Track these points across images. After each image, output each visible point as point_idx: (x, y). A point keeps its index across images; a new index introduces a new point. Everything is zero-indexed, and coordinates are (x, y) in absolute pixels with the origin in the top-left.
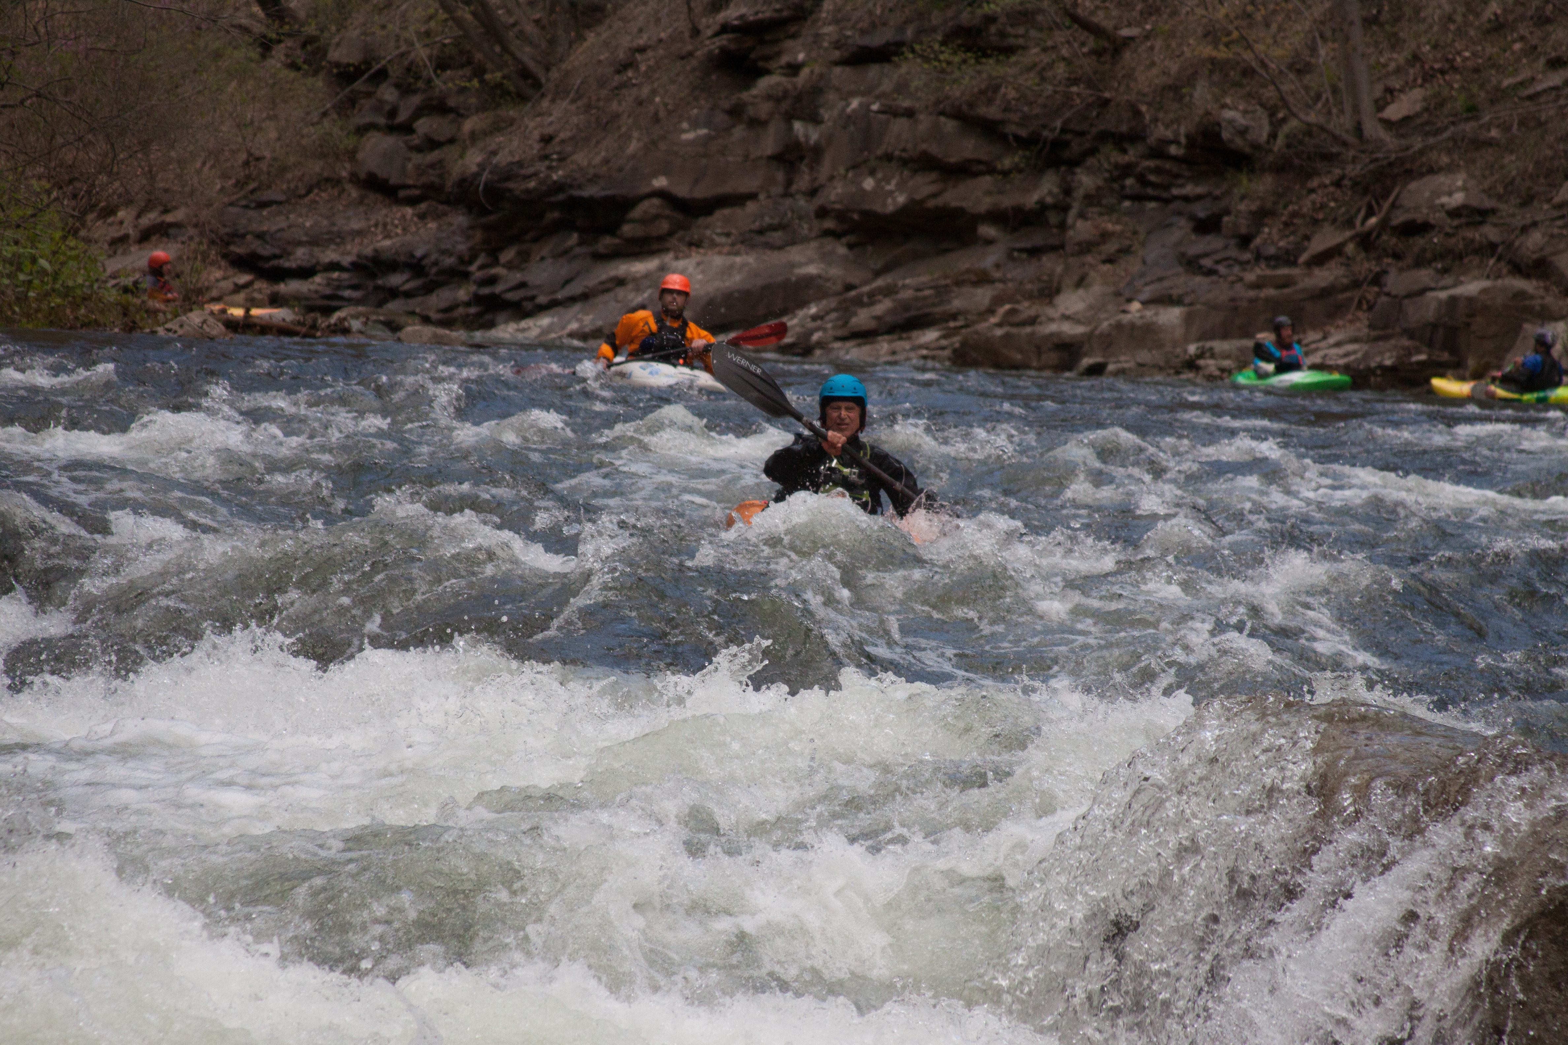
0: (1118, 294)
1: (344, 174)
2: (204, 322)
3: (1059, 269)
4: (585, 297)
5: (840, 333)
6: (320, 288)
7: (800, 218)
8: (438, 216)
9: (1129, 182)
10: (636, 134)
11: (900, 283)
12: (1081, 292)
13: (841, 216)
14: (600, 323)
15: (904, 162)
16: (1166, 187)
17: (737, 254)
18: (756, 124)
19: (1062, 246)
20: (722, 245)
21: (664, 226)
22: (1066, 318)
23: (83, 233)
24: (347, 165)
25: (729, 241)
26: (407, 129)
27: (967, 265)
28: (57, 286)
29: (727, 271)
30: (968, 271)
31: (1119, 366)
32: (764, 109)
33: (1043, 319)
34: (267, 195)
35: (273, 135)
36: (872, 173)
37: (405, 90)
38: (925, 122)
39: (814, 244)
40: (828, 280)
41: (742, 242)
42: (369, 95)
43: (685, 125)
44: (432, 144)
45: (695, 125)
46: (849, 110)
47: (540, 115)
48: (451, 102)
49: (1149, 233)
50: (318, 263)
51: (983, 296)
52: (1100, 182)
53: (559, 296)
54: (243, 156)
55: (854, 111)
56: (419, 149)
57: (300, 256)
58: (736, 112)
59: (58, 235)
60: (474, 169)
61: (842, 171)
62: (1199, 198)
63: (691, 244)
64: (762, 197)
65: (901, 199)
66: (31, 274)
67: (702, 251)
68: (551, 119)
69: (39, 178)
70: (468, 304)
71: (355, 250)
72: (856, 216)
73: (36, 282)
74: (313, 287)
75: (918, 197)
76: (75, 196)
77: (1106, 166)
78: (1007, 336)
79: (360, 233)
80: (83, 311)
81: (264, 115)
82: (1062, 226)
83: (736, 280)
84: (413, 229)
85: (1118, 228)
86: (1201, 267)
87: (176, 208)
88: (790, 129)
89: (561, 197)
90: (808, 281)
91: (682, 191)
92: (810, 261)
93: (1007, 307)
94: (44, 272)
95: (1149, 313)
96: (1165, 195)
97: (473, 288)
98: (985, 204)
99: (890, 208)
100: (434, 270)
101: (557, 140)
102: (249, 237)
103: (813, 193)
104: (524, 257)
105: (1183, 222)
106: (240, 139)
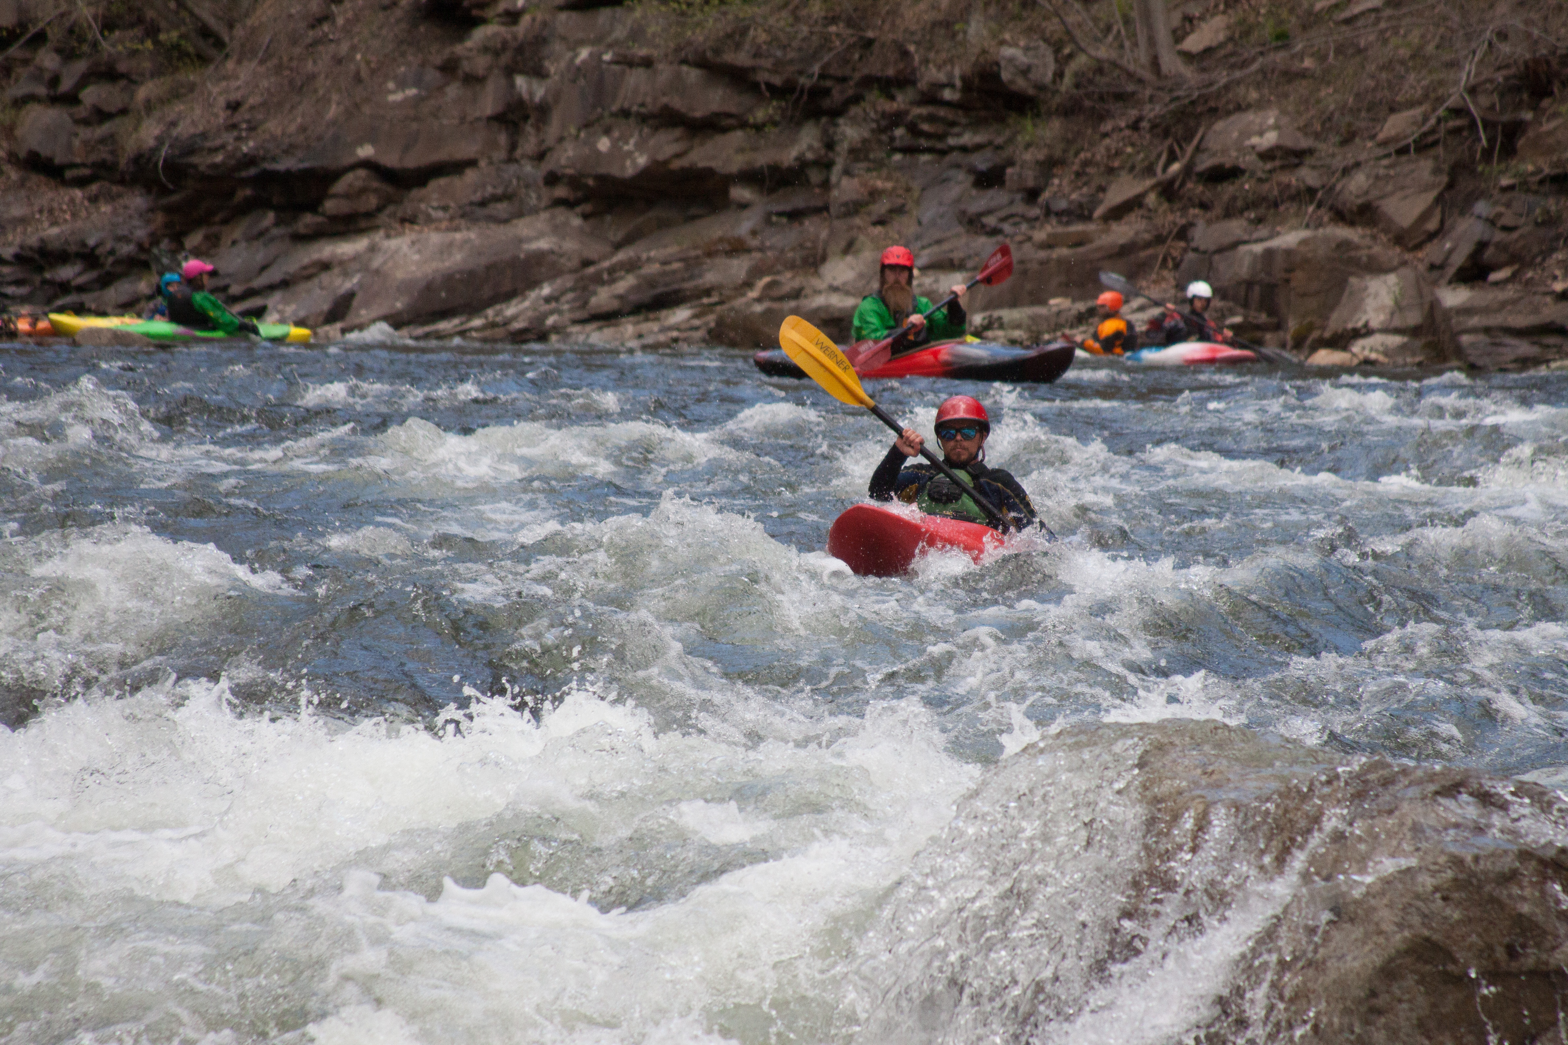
1: (3, 154)
3: (824, 234)
4: (285, 284)
5: (578, 315)
7: (527, 186)
8: (112, 198)
9: (899, 132)
10: (335, 97)
11: (644, 256)
12: (850, 259)
13: (574, 182)
15: (643, 119)
16: (941, 137)
17: (457, 229)
18: (473, 80)
19: (826, 208)
20: (439, 220)
21: (372, 201)
22: (834, 289)
24: (5, 144)
25: (447, 215)
26: (71, 99)
27: (719, 233)
29: (447, 249)
30: (720, 240)
32: (481, 63)
33: (808, 291)
36: (607, 131)
37: (69, 55)
38: (665, 72)
39: (544, 215)
40: (562, 255)
41: (463, 216)
42: (26, 62)
43: (391, 85)
44: (101, 116)
45: (402, 84)
46: (578, 61)
47: (224, 78)
48: (122, 67)
49: (924, 189)
51: (739, 267)
52: (866, 134)
53: (255, 283)
55: (584, 62)
56: (86, 122)
58: (449, 68)
60: (151, 143)
61: (573, 131)
62: (978, 147)
63: (403, 221)
64: (483, 163)
65: (642, 160)
67: (416, 227)
68: (238, 83)
71: (18, 241)
72: (591, 182)
75: (660, 157)
77: (872, 115)
78: (768, 312)
79: (23, 221)
82: (826, 185)
83: (457, 259)
84: (84, 214)
85: (889, 185)
86: (983, 226)
88: (512, 85)
89: (252, 171)
90: (539, 257)
91: (391, 160)
92: (540, 235)
93: (767, 279)
96: (939, 146)
98: (736, 163)
99: (629, 171)
100: (110, 260)
101: (246, 107)
103: (540, 156)
104: (213, 242)
105: (961, 176)
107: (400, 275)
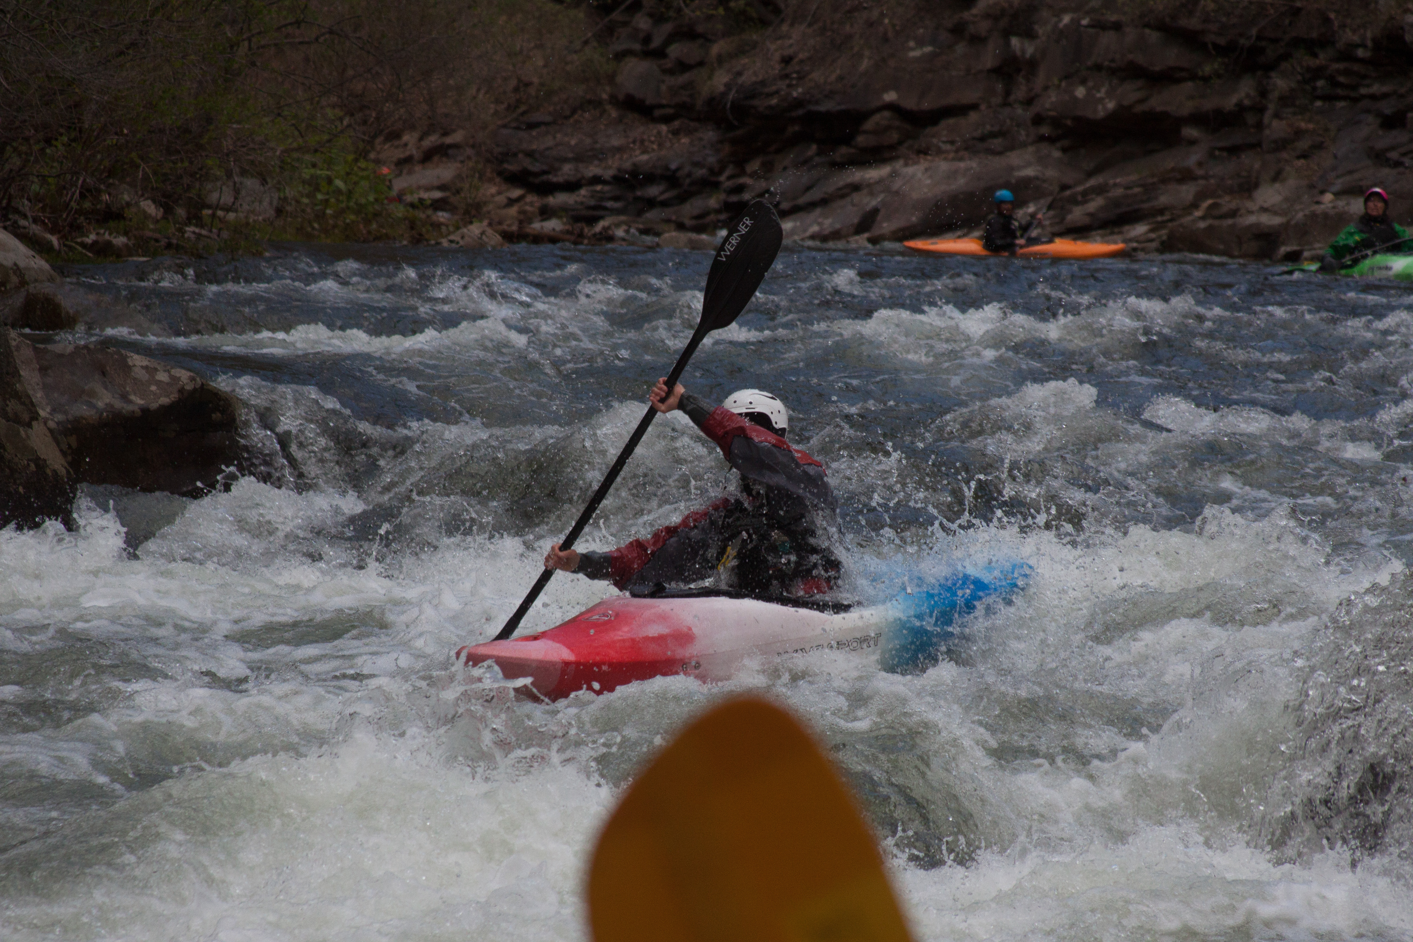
0: (1312, 186)
1: (605, 96)
2: (483, 233)
3: (1257, 165)
4: (824, 202)
5: (1056, 229)
6: (584, 200)
7: (1018, 125)
8: (690, 132)
9: (1320, 83)
10: (867, 53)
11: (1111, 182)
12: (1277, 185)
13: (1056, 122)
14: (838, 226)
15: (1113, 72)
16: (1354, 87)
17: (961, 159)
18: (977, 40)
19: (1258, 145)
20: (947, 152)
21: (894, 136)
22: (1264, 210)
23: (372, 155)
24: (608, 88)
25: (954, 148)
26: (660, 54)
27: (1172, 165)
28: (351, 204)
29: (953, 175)
30: (1173, 170)
31: (1313, 252)
32: (983, 27)
33: (1243, 211)
34: (536, 117)
35: (541, 63)
36: (1083, 82)
37: (659, 19)
38: (1131, 34)
39: (1031, 149)
40: (1044, 181)
41: (966, 149)
42: (625, 24)
43: (912, 44)
44: (683, 67)
45: (921, 43)
46: (1061, 25)
47: (780, 38)
48: (700, 29)
49: (1339, 130)
50: (583, 177)
51: (1187, 192)
52: (1293, 85)
53: (802, 201)
54: (513, 83)
55: (1066, 25)
56: (671, 72)
57: (567, 171)
58: (958, 31)
59: (350, 158)
60: (722, 88)
61: (1056, 81)
62: (1385, 96)
63: (919, 152)
64: (983, 107)
65: (1111, 105)
66: (328, 193)
67: (929, 158)
68: (791, 41)
69: (334, 106)
70: (718, 211)
71: (616, 164)
72: (1069, 122)
73: (333, 200)
74: (579, 199)
75: (1126, 103)
76: (365, 122)
77: (1299, 69)
78: (1210, 228)
79: (620, 149)
80: (374, 226)
81: (532, 45)
82: (1259, 126)
83: (961, 183)
84: (668, 144)
85: (1311, 126)
86: (1388, 160)
87: (454, 131)
88: (1008, 44)
89: (800, 112)
90: (1028, 182)
91: (910, 103)
92: (1028, 164)
93: (1210, 202)
94: (339, 191)
95: (1341, 203)
96: (1353, 94)
97: (723, 196)
98: (1187, 108)
99: (1101, 114)
100: (688, 181)
101: (796, 60)
102: (521, 156)
103: (1029, 102)
104: (768, 168)
105: (1370, 119)
106: (510, 67)
107: (915, 195)
